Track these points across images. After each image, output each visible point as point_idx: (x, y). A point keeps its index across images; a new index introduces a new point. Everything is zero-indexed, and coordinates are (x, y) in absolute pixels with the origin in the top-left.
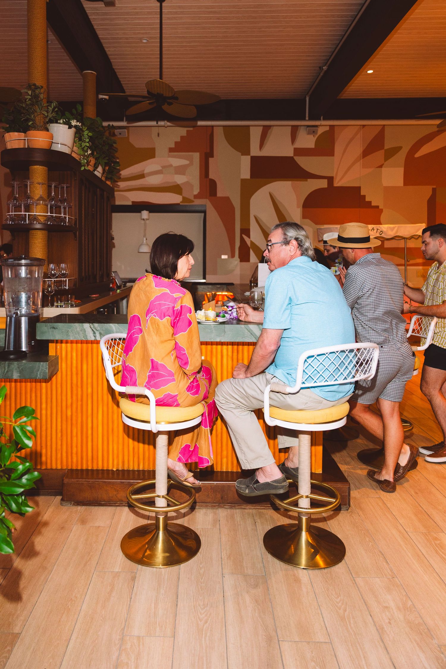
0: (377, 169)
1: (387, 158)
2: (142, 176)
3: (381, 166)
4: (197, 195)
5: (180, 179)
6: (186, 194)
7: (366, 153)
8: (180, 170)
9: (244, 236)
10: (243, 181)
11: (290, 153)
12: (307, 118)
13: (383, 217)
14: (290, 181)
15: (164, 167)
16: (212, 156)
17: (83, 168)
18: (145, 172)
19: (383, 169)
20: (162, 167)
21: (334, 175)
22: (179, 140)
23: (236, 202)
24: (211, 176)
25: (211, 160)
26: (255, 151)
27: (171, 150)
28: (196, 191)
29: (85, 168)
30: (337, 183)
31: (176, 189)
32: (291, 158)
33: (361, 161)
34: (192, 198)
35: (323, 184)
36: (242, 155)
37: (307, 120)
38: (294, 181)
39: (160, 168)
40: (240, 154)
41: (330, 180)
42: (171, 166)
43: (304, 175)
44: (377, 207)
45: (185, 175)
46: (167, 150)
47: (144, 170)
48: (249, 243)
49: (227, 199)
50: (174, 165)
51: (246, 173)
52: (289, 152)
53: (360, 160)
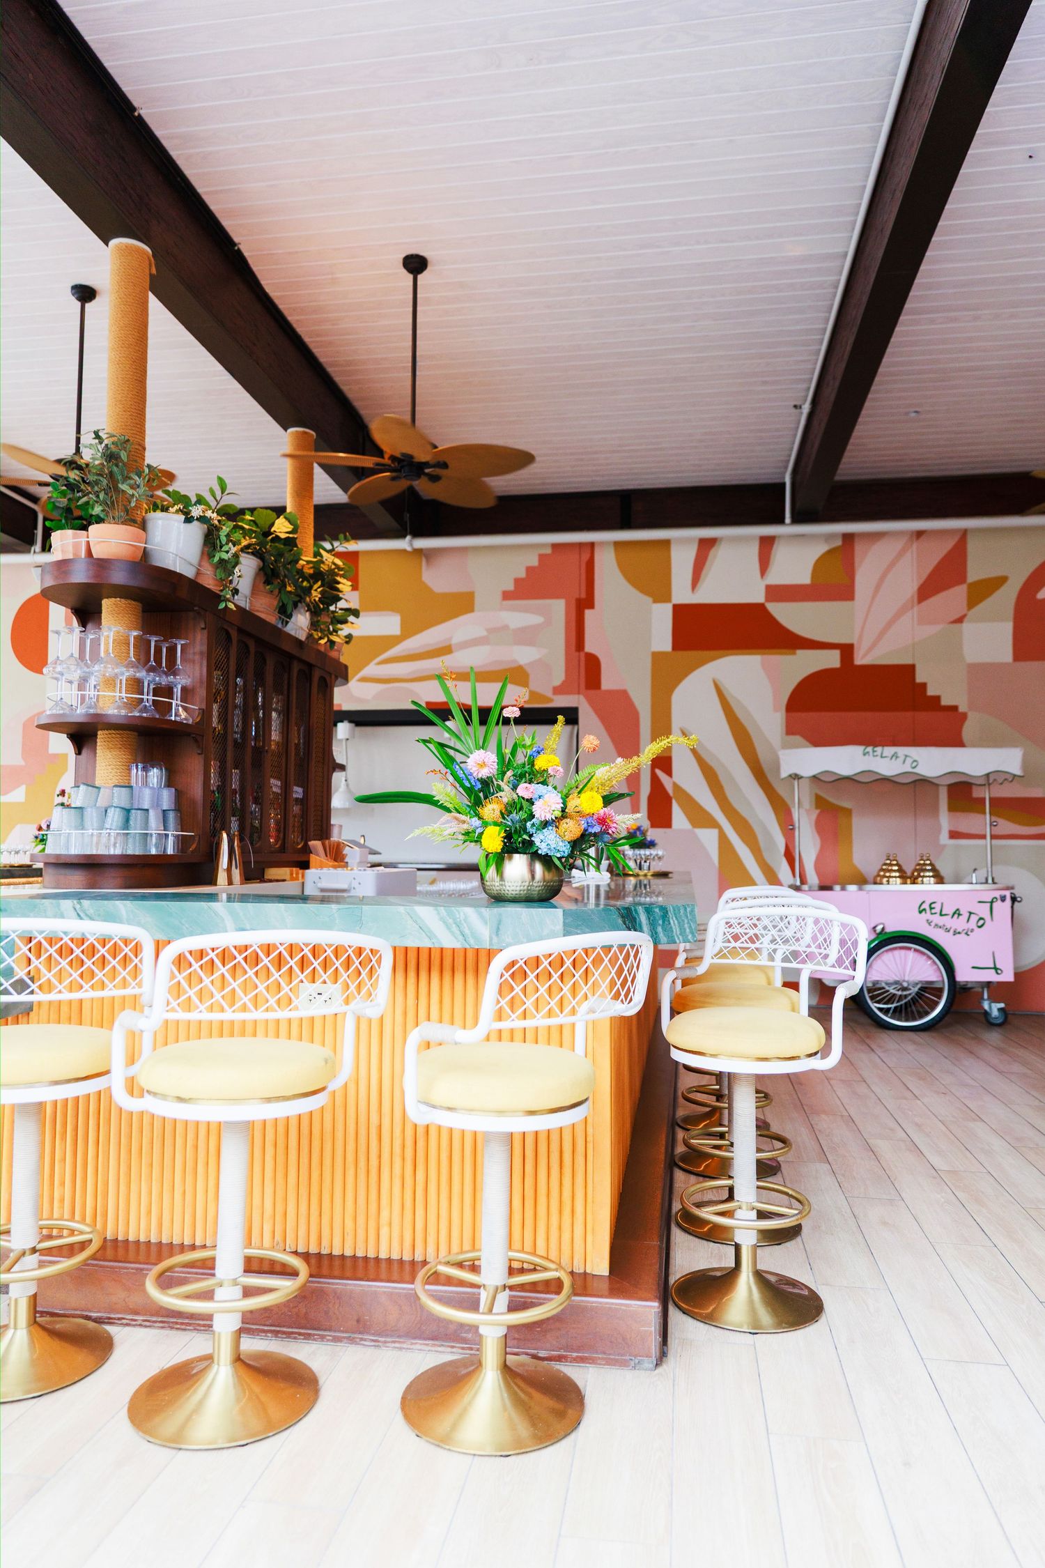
0: (952, 626)
1: (973, 601)
2: (446, 650)
3: (960, 620)
4: (560, 686)
5: (524, 655)
6: (536, 685)
7: (926, 591)
8: (525, 636)
9: (659, 772)
10: (657, 657)
11: (758, 597)
12: (788, 520)
13: (968, 731)
14: (758, 654)
15: (490, 631)
16: (592, 606)
17: (222, 606)
18: (454, 641)
19: (966, 626)
20: (487, 630)
21: (854, 641)
22: (522, 574)
23: (642, 701)
24: (589, 648)
25: (588, 613)
26: (682, 593)
27: (507, 596)
28: (559, 677)
29: (226, 605)
30: (860, 659)
31: (517, 675)
32: (761, 607)
33: (916, 609)
34: (549, 694)
35: (832, 660)
36: (655, 602)
37: (788, 525)
38: (765, 654)
39: (485, 633)
40: (650, 600)
41: (847, 651)
42: (506, 627)
43: (790, 642)
44: (954, 708)
45: (534, 646)
46: (499, 596)
47: (450, 638)
48: (670, 789)
49: (623, 695)
50: (512, 626)
51: (663, 640)
52: (753, 593)
53: (912, 607)
